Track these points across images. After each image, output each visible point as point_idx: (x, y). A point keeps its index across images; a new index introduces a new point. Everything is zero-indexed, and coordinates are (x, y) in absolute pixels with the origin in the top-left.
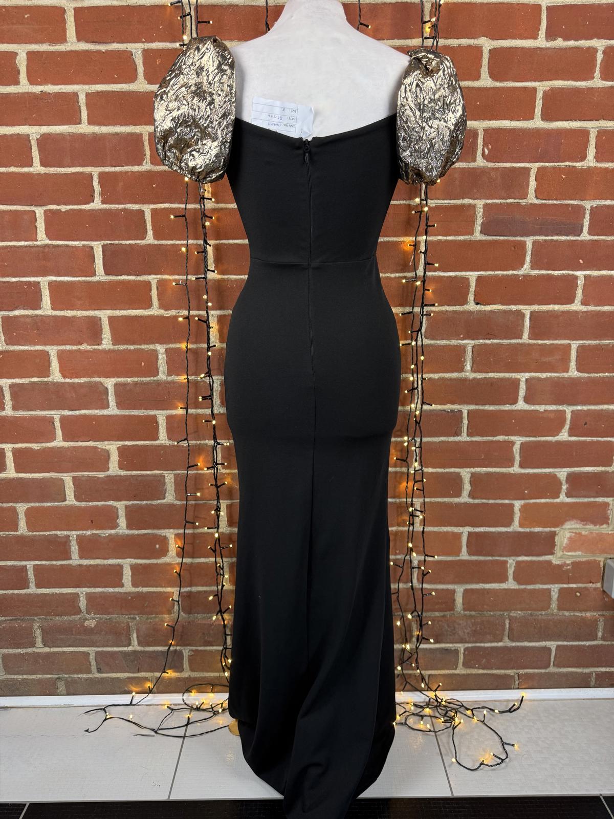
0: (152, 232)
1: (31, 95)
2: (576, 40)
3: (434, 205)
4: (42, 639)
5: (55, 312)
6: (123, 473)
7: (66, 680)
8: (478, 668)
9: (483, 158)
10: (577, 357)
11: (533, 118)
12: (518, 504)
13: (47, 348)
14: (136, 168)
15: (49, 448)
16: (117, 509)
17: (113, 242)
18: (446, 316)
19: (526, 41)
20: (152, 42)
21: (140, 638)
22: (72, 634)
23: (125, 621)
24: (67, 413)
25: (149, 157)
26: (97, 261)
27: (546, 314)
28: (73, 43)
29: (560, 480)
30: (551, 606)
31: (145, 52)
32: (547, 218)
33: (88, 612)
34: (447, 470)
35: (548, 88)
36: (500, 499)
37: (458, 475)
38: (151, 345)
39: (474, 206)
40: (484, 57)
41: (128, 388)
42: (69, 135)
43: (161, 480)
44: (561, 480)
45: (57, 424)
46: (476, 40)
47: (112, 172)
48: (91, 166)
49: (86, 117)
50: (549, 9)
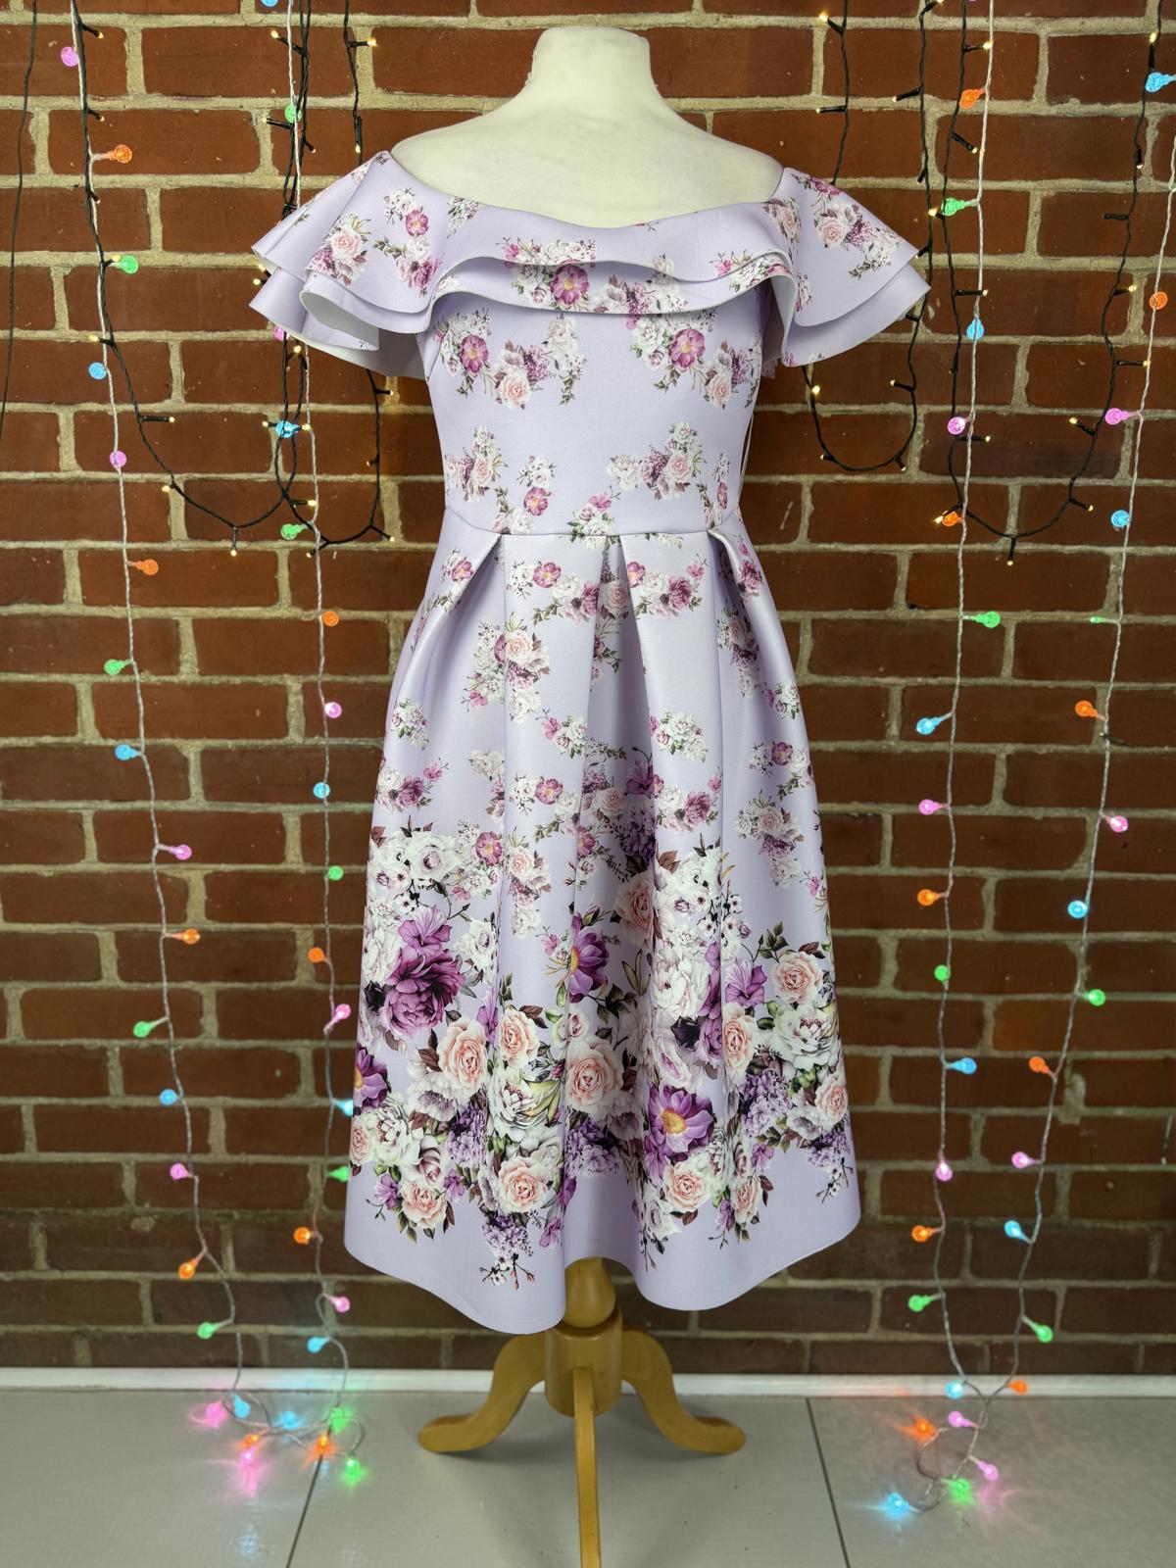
1: (55, 192)
2: (1107, 101)
3: (829, 415)
4: (48, 1252)
5: (91, 608)
6: (214, 926)
7: (93, 1336)
8: (910, 1330)
10: (1111, 712)
11: (1021, 250)
12: (991, 1003)
14: (253, 335)
15: (70, 874)
16: (201, 998)
17: (205, 476)
18: (851, 630)
19: (1009, 102)
21: (240, 1256)
22: (107, 1245)
23: (212, 1222)
24: (108, 806)
26: (173, 512)
27: (1047, 628)
29: (1073, 956)
30: (1056, 1209)
31: (273, 114)
32: (1050, 441)
33: (140, 1202)
34: (852, 932)
36: (956, 991)
37: (873, 941)
38: (274, 677)
39: (908, 418)
40: (927, 131)
41: (228, 760)
43: (287, 944)
44: (1077, 957)
45: (89, 827)
47: (207, 342)
48: (167, 329)
49: (160, 237)
50: (1054, 42)
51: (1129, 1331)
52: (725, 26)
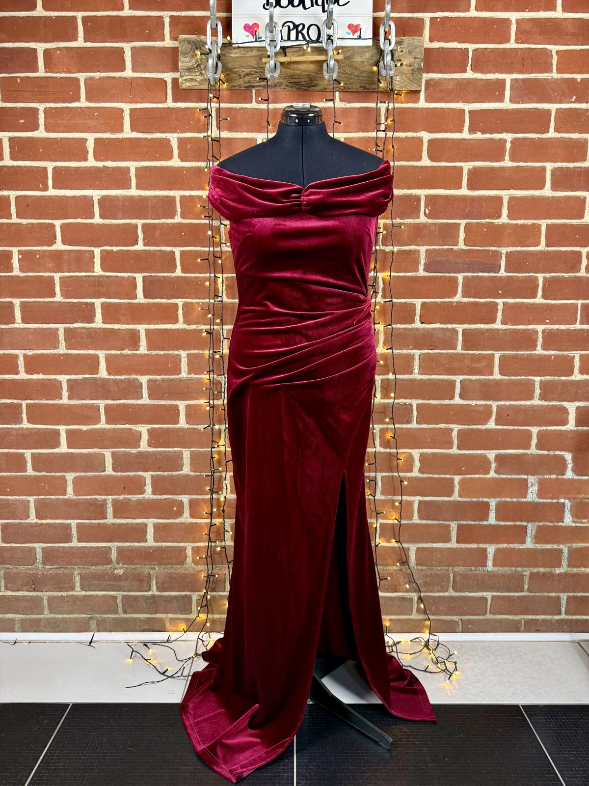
0: (180, 267)
1: (95, 168)
2: (491, 133)
3: (389, 250)
4: (81, 584)
5: (105, 325)
6: (151, 449)
7: (97, 619)
8: (429, 614)
9: (425, 216)
10: (499, 364)
11: (461, 188)
12: (457, 479)
13: (98, 352)
14: (169, 221)
15: (95, 429)
16: (145, 478)
17: (151, 274)
18: (398, 332)
19: (454, 134)
20: (185, 132)
21: (159, 585)
22: (104, 580)
23: (147, 571)
24: (110, 402)
25: (180, 213)
26: (138, 288)
27: (474, 331)
28: (127, 133)
29: (489, 460)
30: (488, 564)
31: (180, 139)
32: (474, 259)
33: (118, 563)
34: (401, 451)
35: (471, 167)
36: (443, 474)
37: (411, 453)
38: (176, 351)
39: (418, 251)
40: (424, 145)
41: (157, 383)
42: (122, 196)
43: (180, 456)
44: (491, 460)
45: (102, 411)
46: (418, 133)
47: (152, 223)
48: (137, 219)
49: (135, 184)
50: (470, 112)
51: (517, 614)
52: (348, 107)
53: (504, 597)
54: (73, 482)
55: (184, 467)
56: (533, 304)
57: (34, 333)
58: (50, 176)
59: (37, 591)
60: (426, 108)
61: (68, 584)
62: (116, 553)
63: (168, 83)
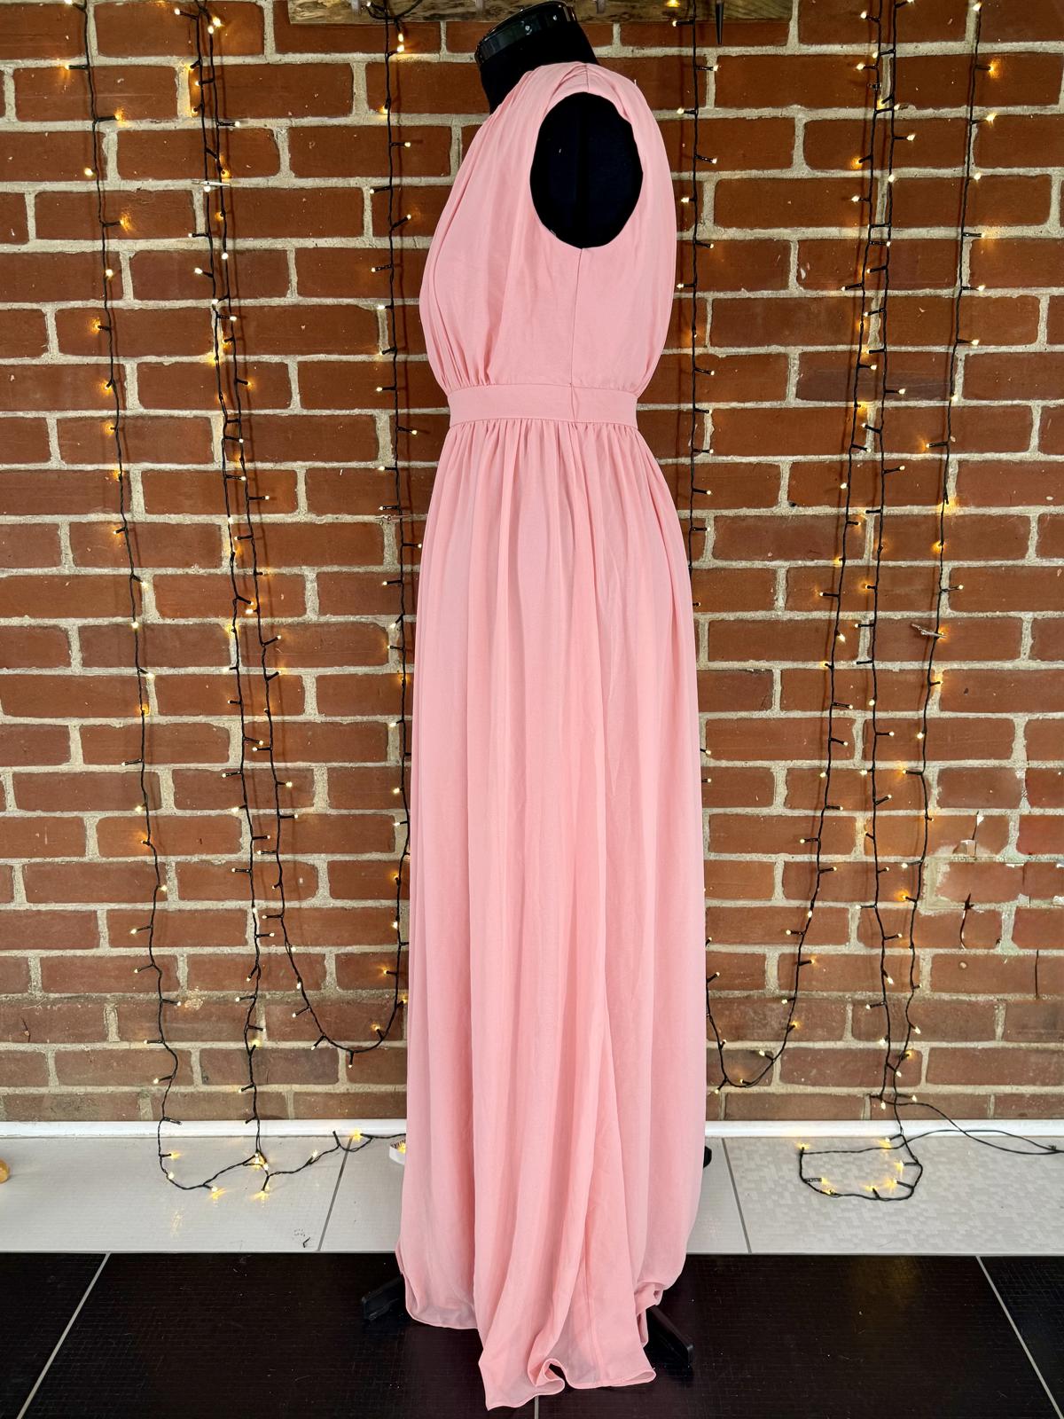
0: (298, 397)
1: (122, 194)
2: (937, 105)
3: (724, 356)
4: (119, 1028)
5: (152, 516)
8: (805, 1084)
9: (800, 284)
10: (950, 587)
12: (862, 818)
13: (138, 571)
14: (275, 301)
16: (239, 821)
17: (239, 412)
18: (744, 524)
19: (860, 109)
20: (303, 115)
21: (271, 1028)
25: (296, 285)
26: (214, 439)
27: (899, 520)
28: (185, 119)
30: (921, 985)
32: (898, 372)
33: (191, 987)
34: (751, 764)
37: (768, 769)
38: (295, 568)
39: (785, 356)
40: (796, 134)
42: (178, 252)
43: (307, 777)
44: (930, 780)
46: (784, 109)
47: (240, 307)
48: (209, 298)
49: (203, 227)
50: (894, 62)
51: (981, 1083)
52: (638, 56)
53: (955, 1050)
54: (97, 830)
55: (316, 800)
56: (1021, 463)
57: (10, 535)
58: (31, 212)
59: (36, 1042)
60: (800, 56)
61: (93, 1029)
62: (186, 967)
63: (266, 12)
